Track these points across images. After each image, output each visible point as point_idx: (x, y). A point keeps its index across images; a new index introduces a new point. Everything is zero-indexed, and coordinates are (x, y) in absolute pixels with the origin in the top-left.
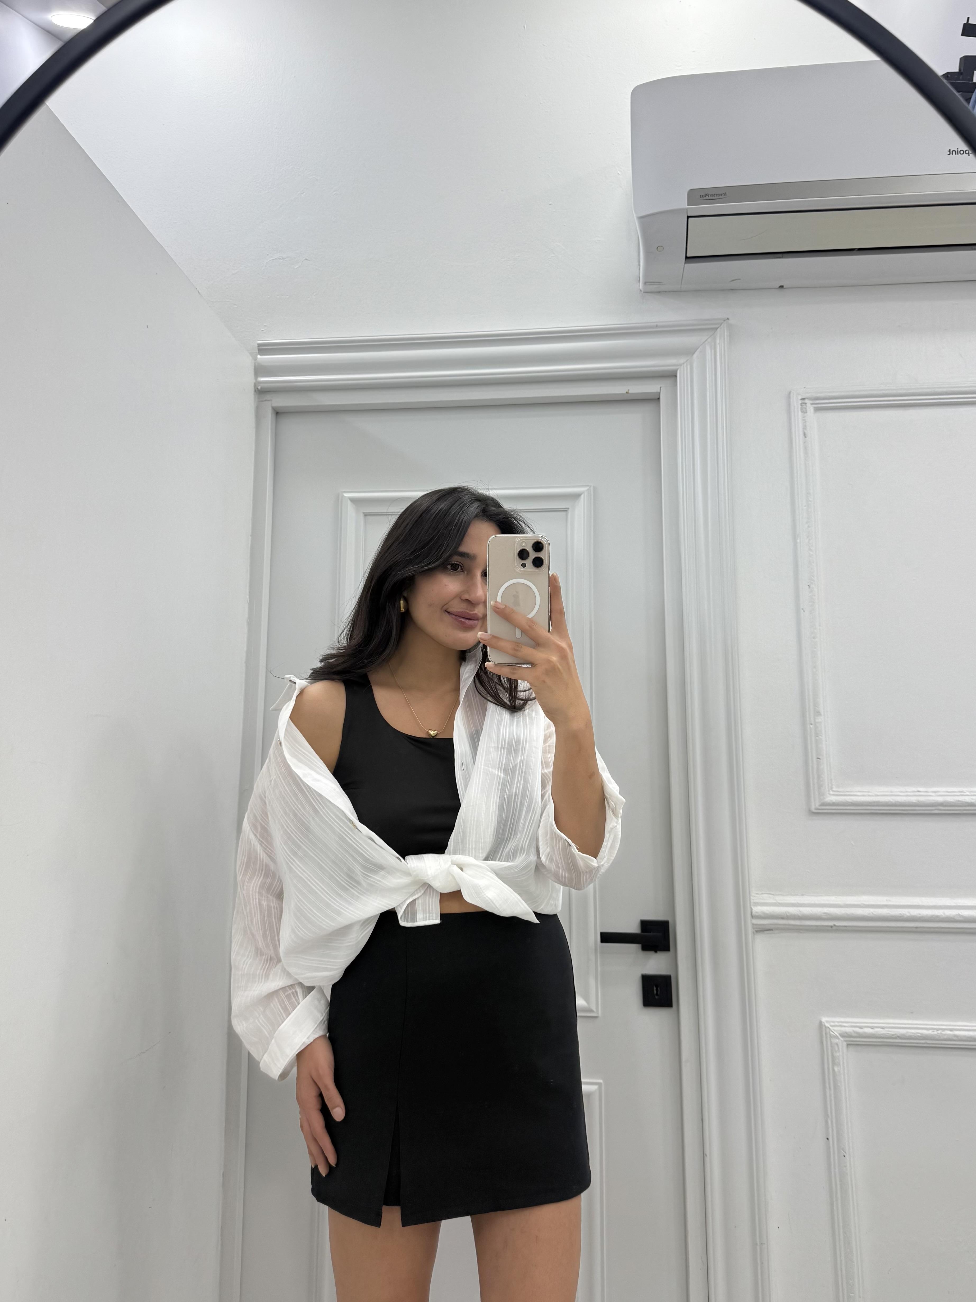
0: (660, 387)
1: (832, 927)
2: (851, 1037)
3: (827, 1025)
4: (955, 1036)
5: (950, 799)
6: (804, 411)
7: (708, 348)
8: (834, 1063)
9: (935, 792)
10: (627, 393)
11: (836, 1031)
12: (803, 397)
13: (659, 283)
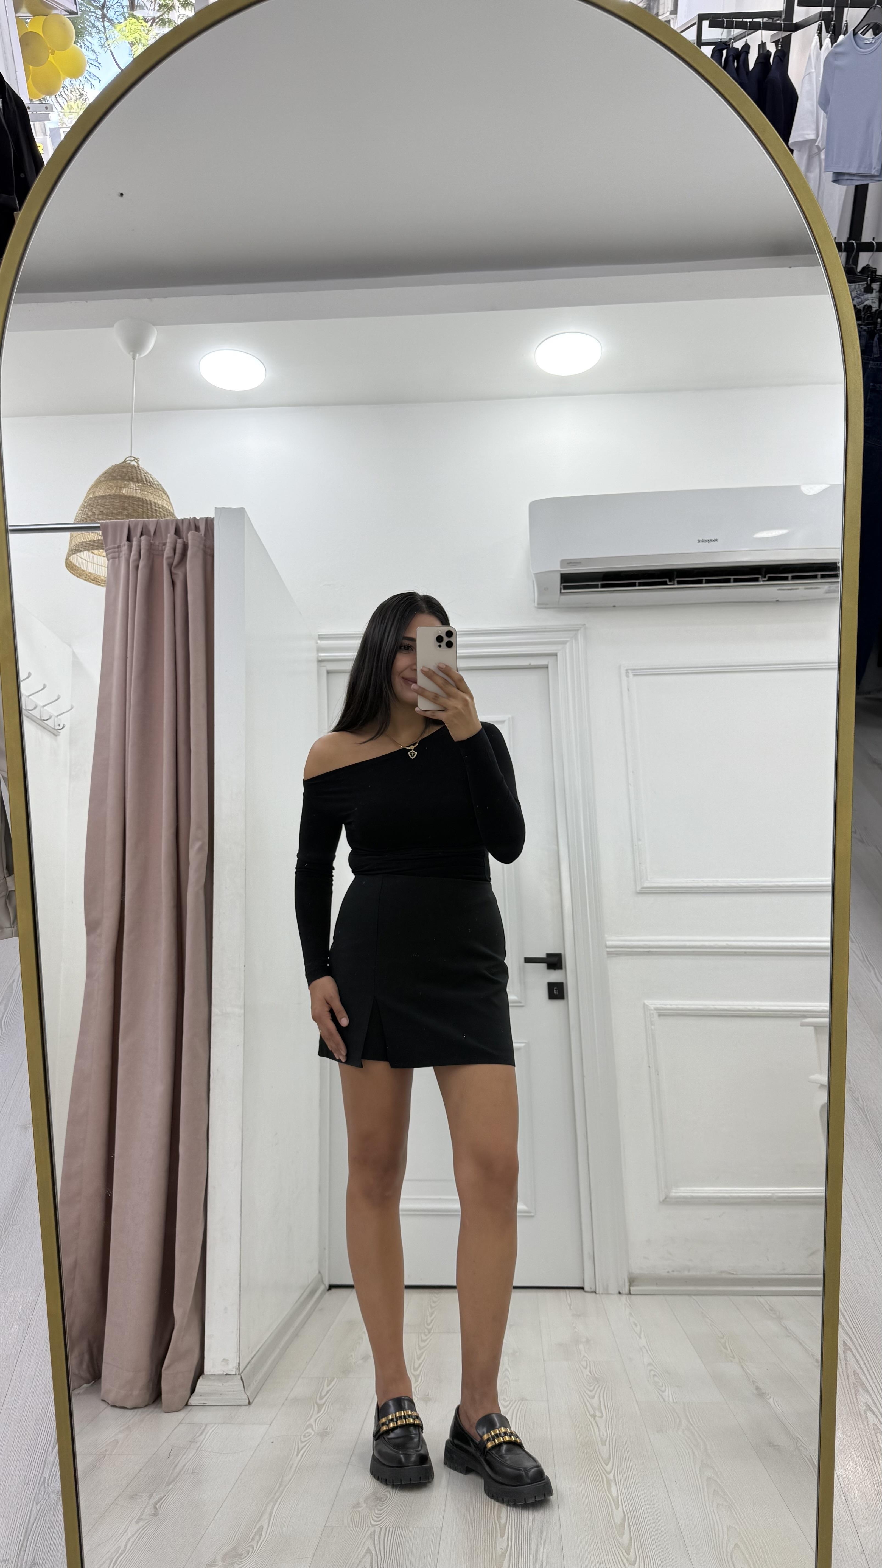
0: (548, 662)
1: (648, 952)
2: (661, 1010)
3: (647, 1004)
4: (716, 1008)
5: (711, 884)
6: (627, 676)
7: (574, 641)
8: (652, 1024)
9: (702, 881)
10: (530, 665)
11: (652, 1007)
12: (627, 668)
13: (547, 604)
